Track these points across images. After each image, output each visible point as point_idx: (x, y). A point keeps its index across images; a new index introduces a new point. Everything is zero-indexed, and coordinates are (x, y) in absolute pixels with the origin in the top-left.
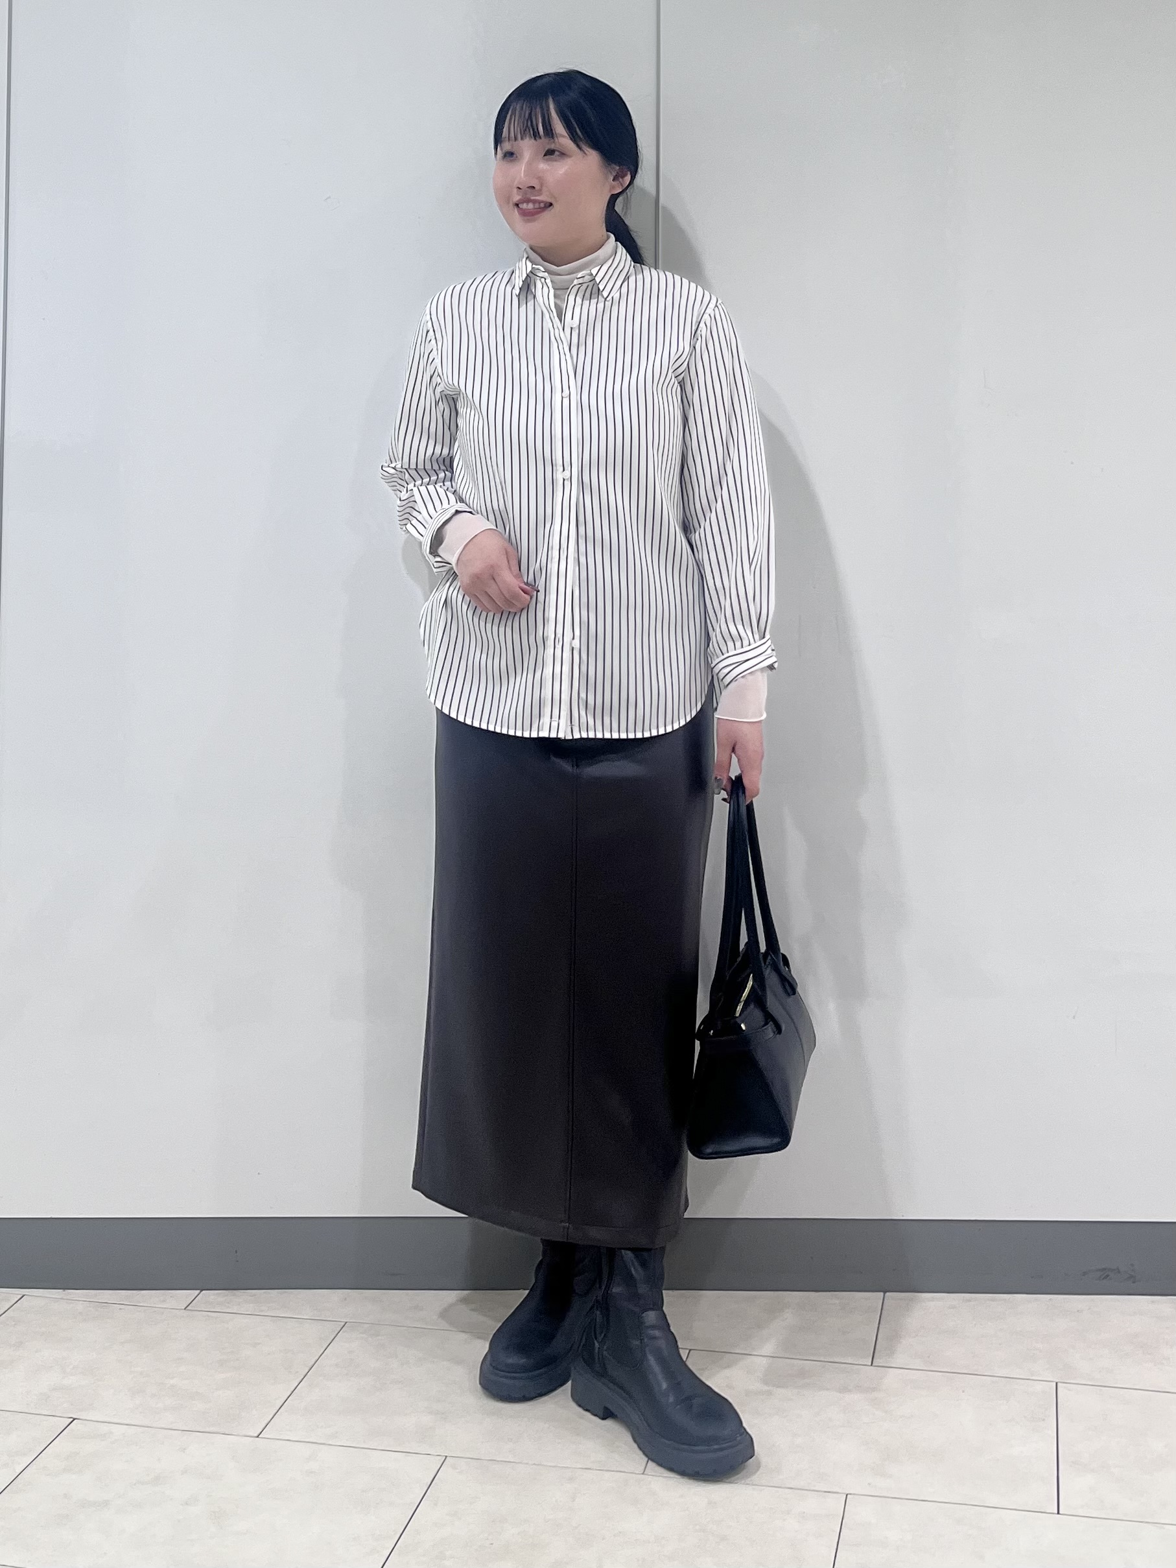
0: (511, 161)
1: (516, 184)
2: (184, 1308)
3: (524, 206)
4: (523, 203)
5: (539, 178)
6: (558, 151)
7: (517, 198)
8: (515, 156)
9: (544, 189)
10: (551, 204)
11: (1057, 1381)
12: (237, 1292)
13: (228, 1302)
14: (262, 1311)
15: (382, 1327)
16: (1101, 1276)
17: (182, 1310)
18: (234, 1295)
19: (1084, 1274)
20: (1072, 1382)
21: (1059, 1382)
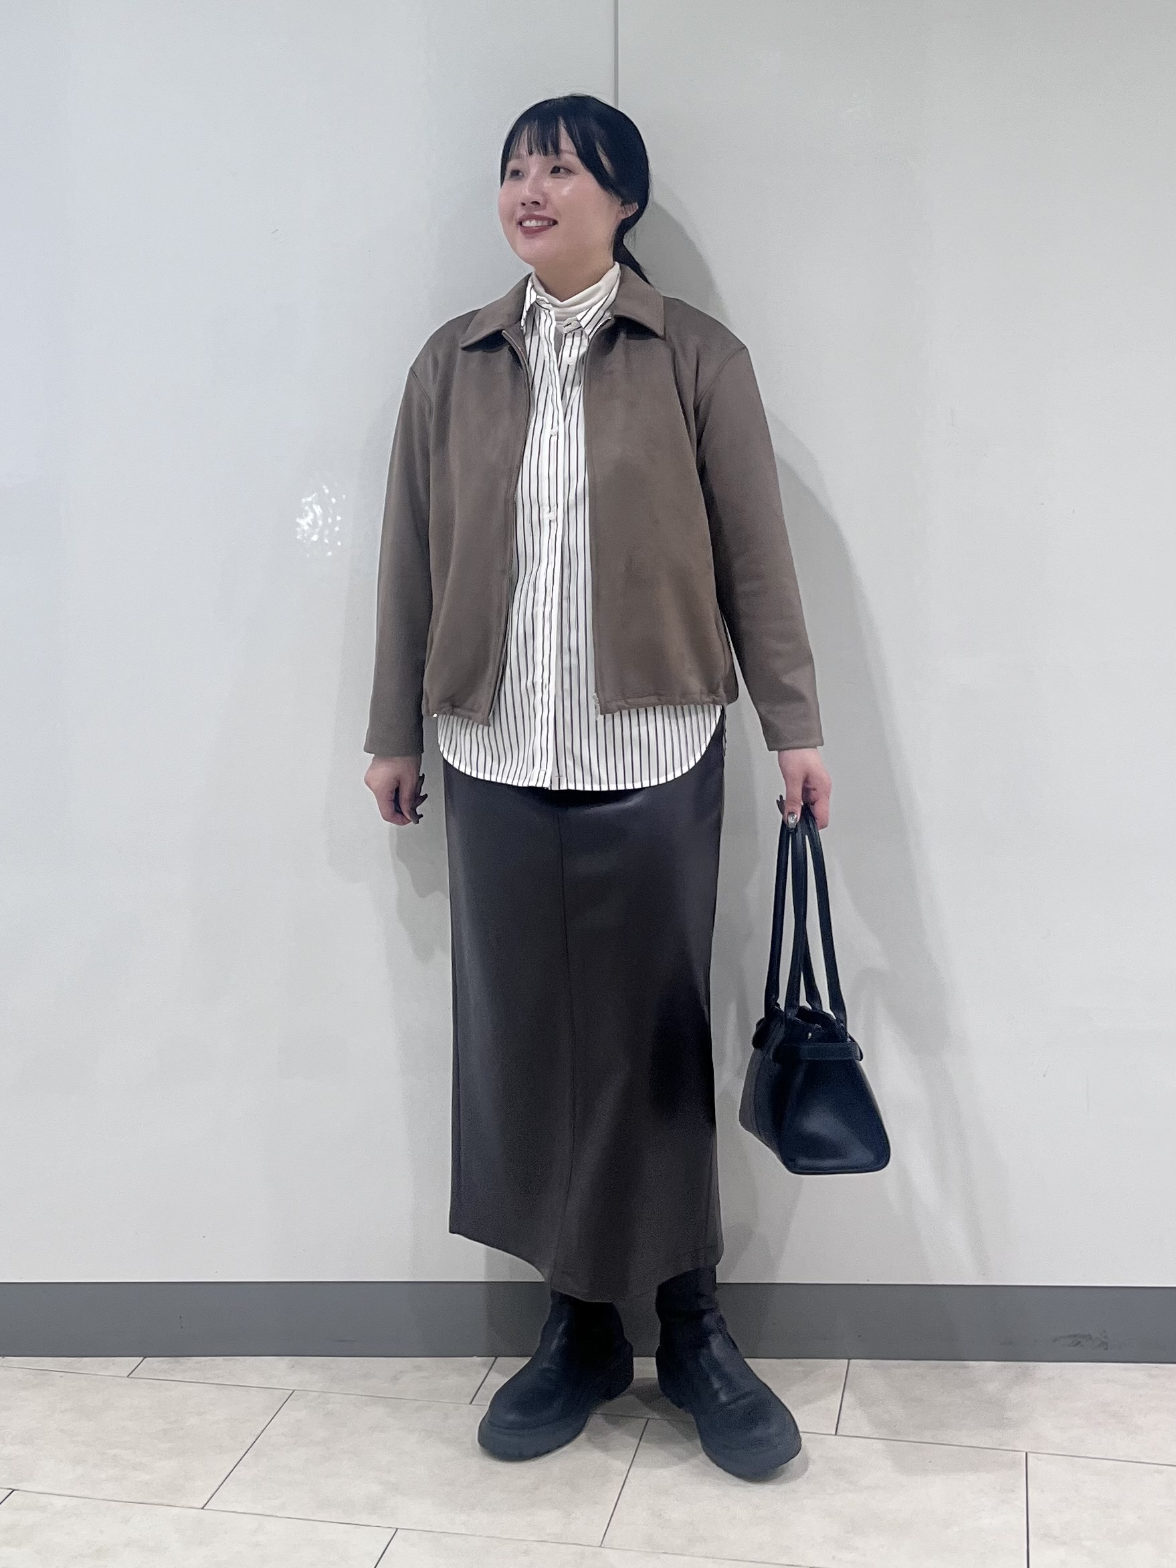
0: (517, 179)
1: (520, 201)
2: (126, 1375)
3: (527, 224)
4: (527, 219)
5: (544, 194)
6: (564, 168)
7: (520, 213)
8: (520, 174)
9: (548, 206)
10: (555, 222)
11: (1027, 1451)
12: (180, 1359)
13: (173, 1370)
14: (207, 1379)
15: (332, 1395)
16: (1073, 1342)
17: (124, 1377)
18: (179, 1362)
19: (1055, 1340)
20: (1043, 1451)
21: (1030, 1452)
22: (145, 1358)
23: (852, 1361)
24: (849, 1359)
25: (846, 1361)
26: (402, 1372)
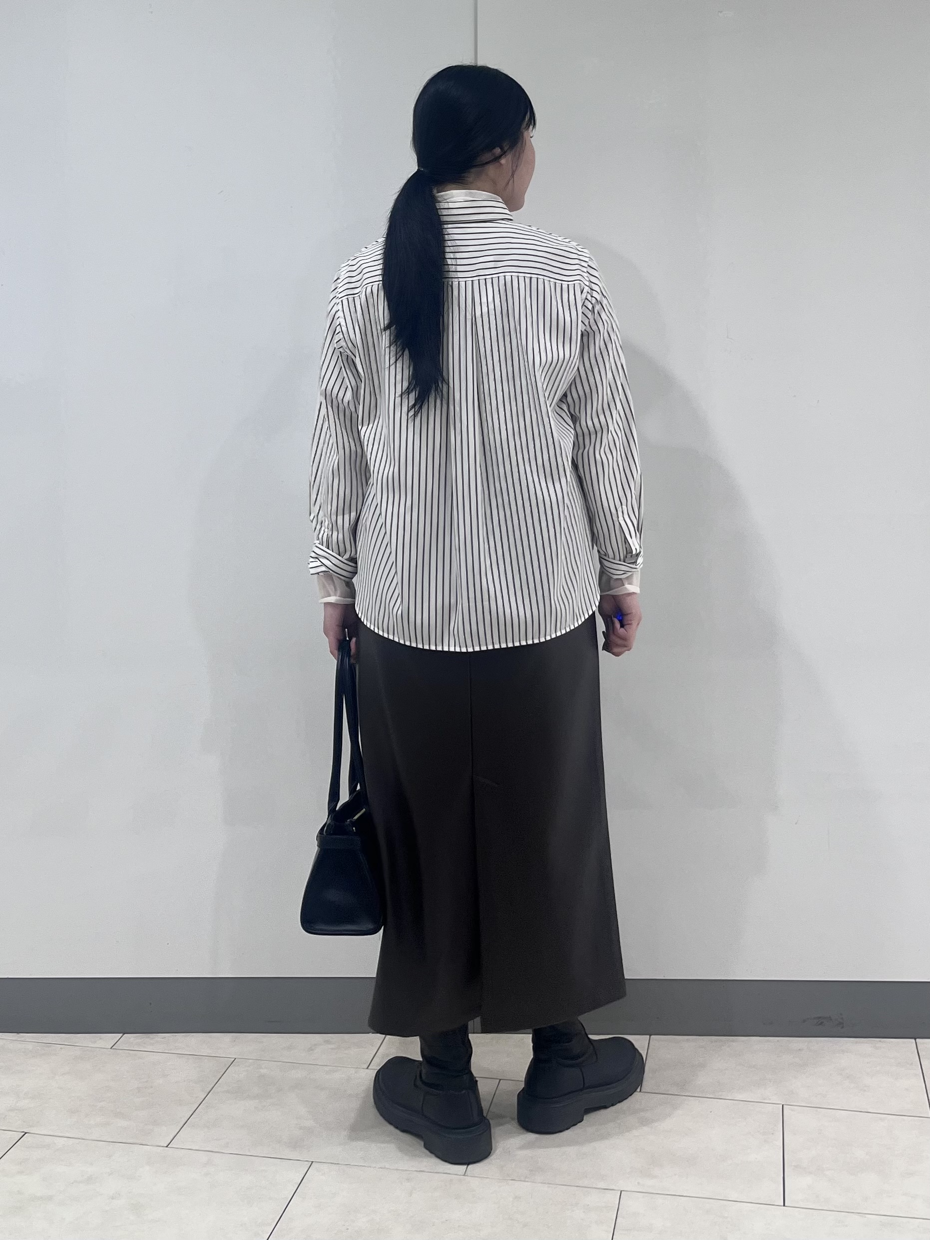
2: (110, 1047)
11: (783, 1103)
12: (151, 1035)
13: (145, 1044)
14: (171, 1049)
15: (263, 1062)
16: (817, 1023)
17: (108, 1048)
18: (149, 1037)
19: (804, 1021)
20: (795, 1104)
21: (786, 1105)
22: (124, 1034)
23: (652, 1036)
24: (650, 1035)
25: (648, 1036)
26: (315, 1045)
